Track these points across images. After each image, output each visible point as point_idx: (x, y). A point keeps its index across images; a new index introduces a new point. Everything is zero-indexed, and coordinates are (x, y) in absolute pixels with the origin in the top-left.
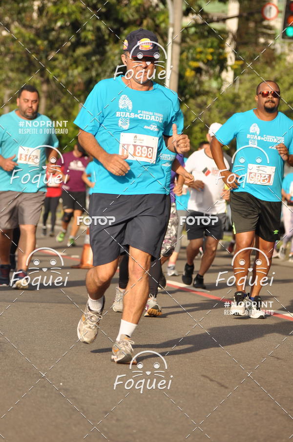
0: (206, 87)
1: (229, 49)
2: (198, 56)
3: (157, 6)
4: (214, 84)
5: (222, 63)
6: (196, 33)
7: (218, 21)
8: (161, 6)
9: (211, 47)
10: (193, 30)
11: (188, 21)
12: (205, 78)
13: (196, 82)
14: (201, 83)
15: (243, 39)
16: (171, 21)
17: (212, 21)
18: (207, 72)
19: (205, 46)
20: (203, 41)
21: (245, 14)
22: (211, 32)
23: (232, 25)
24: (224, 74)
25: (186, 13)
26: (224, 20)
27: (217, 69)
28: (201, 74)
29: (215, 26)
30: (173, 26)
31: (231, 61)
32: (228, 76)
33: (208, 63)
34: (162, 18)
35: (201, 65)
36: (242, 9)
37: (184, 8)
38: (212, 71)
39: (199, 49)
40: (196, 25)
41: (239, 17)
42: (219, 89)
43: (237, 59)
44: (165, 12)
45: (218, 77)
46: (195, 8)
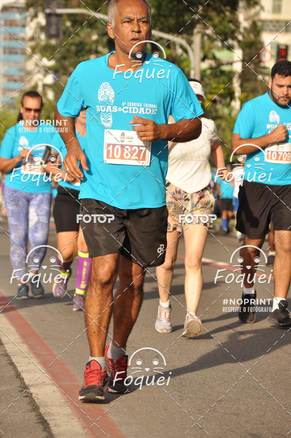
0: (220, 113)
1: (236, 84)
2: (214, 91)
3: (182, 55)
4: (226, 111)
5: (231, 95)
6: (211, 74)
7: (227, 64)
8: (185, 55)
9: (224, 83)
10: (209, 72)
11: (205, 65)
12: (219, 106)
13: (213, 110)
14: (216, 110)
15: (245, 77)
16: (192, 65)
17: (222, 64)
18: (220, 102)
19: (218, 83)
20: (217, 79)
21: (247, 58)
22: (223, 73)
23: (238, 67)
24: (233, 103)
25: (204, 59)
26: (231, 63)
27: (228, 99)
28: (216, 104)
29: (225, 68)
30: (194, 69)
31: (238, 93)
32: (236, 104)
33: (221, 95)
34: (185, 64)
35: (215, 97)
36: (244, 55)
37: (202, 55)
38: (224, 101)
39: (214, 85)
40: (211, 68)
41: (243, 61)
42: (230, 114)
43: (242, 91)
44: (188, 59)
45: (228, 105)
46: (210, 56)
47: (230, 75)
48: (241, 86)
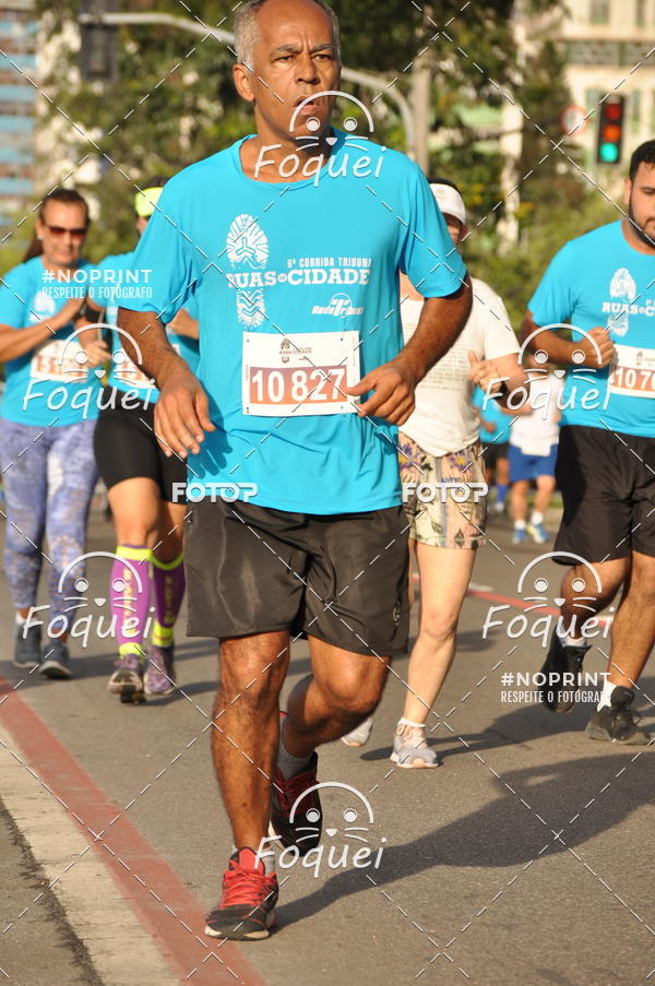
0: (473, 248)
1: (508, 183)
3: (386, 118)
4: (486, 244)
6: (452, 161)
7: (488, 139)
8: (393, 118)
9: (480, 182)
10: (447, 156)
11: (439, 140)
15: (525, 164)
16: (410, 141)
17: (478, 139)
18: (473, 224)
20: (466, 173)
22: (478, 158)
23: (512, 145)
24: (502, 227)
25: (435, 127)
26: (497, 137)
27: (491, 218)
29: (485, 147)
30: (415, 148)
31: (512, 204)
32: (508, 229)
36: (526, 118)
37: (431, 119)
40: (453, 147)
41: (525, 131)
42: (494, 251)
43: (523, 200)
44: (400, 128)
45: (491, 231)
46: (450, 119)
47: (495, 164)
48: (521, 187)
